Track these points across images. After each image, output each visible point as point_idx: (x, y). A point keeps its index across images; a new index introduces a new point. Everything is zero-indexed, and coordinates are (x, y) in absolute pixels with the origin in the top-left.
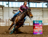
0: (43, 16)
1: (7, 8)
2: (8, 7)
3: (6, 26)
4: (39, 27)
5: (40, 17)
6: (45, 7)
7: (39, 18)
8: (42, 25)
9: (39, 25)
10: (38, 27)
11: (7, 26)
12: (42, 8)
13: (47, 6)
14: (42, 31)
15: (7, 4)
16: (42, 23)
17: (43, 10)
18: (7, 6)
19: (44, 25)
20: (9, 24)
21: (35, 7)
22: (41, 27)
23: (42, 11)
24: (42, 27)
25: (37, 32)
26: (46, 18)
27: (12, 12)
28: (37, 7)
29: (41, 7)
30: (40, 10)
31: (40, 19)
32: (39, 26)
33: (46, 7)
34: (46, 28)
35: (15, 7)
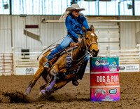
0: (120, 42)
1: (6, 17)
2: (9, 13)
3: (3, 76)
4: (110, 78)
5: (111, 45)
6: (126, 14)
7: (108, 48)
8: (118, 70)
9: (109, 70)
10: (106, 79)
11: (6, 74)
12: (118, 17)
13: (131, 10)
14: (118, 91)
15: (6, 7)
16: (118, 64)
17: (118, 23)
18: (7, 12)
19: (125, 71)
20: (12, 70)
21: (94, 14)
22: (116, 78)
23: (117, 27)
24: (120, 78)
25: (103, 94)
26: (129, 48)
27: (23, 32)
28: (100, 14)
29: (114, 14)
30: (110, 24)
31: (111, 51)
32: (110, 75)
33: (128, 14)
34: (132, 82)
35: (31, 14)
